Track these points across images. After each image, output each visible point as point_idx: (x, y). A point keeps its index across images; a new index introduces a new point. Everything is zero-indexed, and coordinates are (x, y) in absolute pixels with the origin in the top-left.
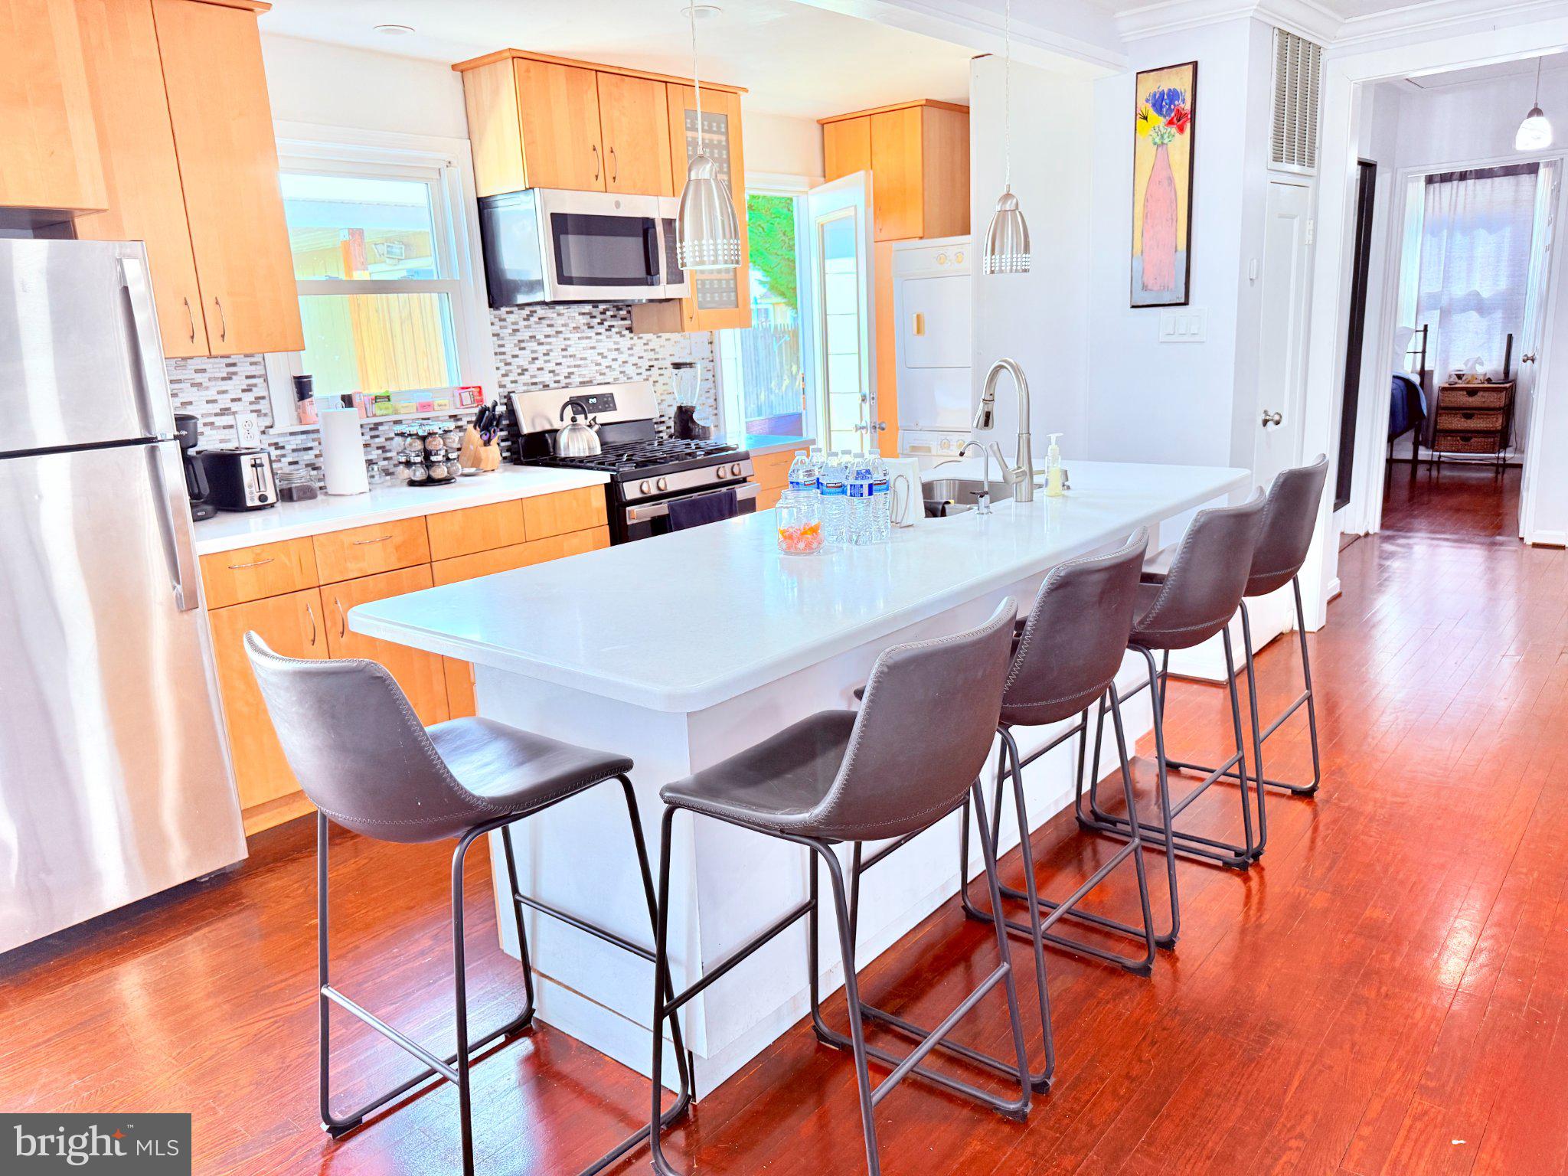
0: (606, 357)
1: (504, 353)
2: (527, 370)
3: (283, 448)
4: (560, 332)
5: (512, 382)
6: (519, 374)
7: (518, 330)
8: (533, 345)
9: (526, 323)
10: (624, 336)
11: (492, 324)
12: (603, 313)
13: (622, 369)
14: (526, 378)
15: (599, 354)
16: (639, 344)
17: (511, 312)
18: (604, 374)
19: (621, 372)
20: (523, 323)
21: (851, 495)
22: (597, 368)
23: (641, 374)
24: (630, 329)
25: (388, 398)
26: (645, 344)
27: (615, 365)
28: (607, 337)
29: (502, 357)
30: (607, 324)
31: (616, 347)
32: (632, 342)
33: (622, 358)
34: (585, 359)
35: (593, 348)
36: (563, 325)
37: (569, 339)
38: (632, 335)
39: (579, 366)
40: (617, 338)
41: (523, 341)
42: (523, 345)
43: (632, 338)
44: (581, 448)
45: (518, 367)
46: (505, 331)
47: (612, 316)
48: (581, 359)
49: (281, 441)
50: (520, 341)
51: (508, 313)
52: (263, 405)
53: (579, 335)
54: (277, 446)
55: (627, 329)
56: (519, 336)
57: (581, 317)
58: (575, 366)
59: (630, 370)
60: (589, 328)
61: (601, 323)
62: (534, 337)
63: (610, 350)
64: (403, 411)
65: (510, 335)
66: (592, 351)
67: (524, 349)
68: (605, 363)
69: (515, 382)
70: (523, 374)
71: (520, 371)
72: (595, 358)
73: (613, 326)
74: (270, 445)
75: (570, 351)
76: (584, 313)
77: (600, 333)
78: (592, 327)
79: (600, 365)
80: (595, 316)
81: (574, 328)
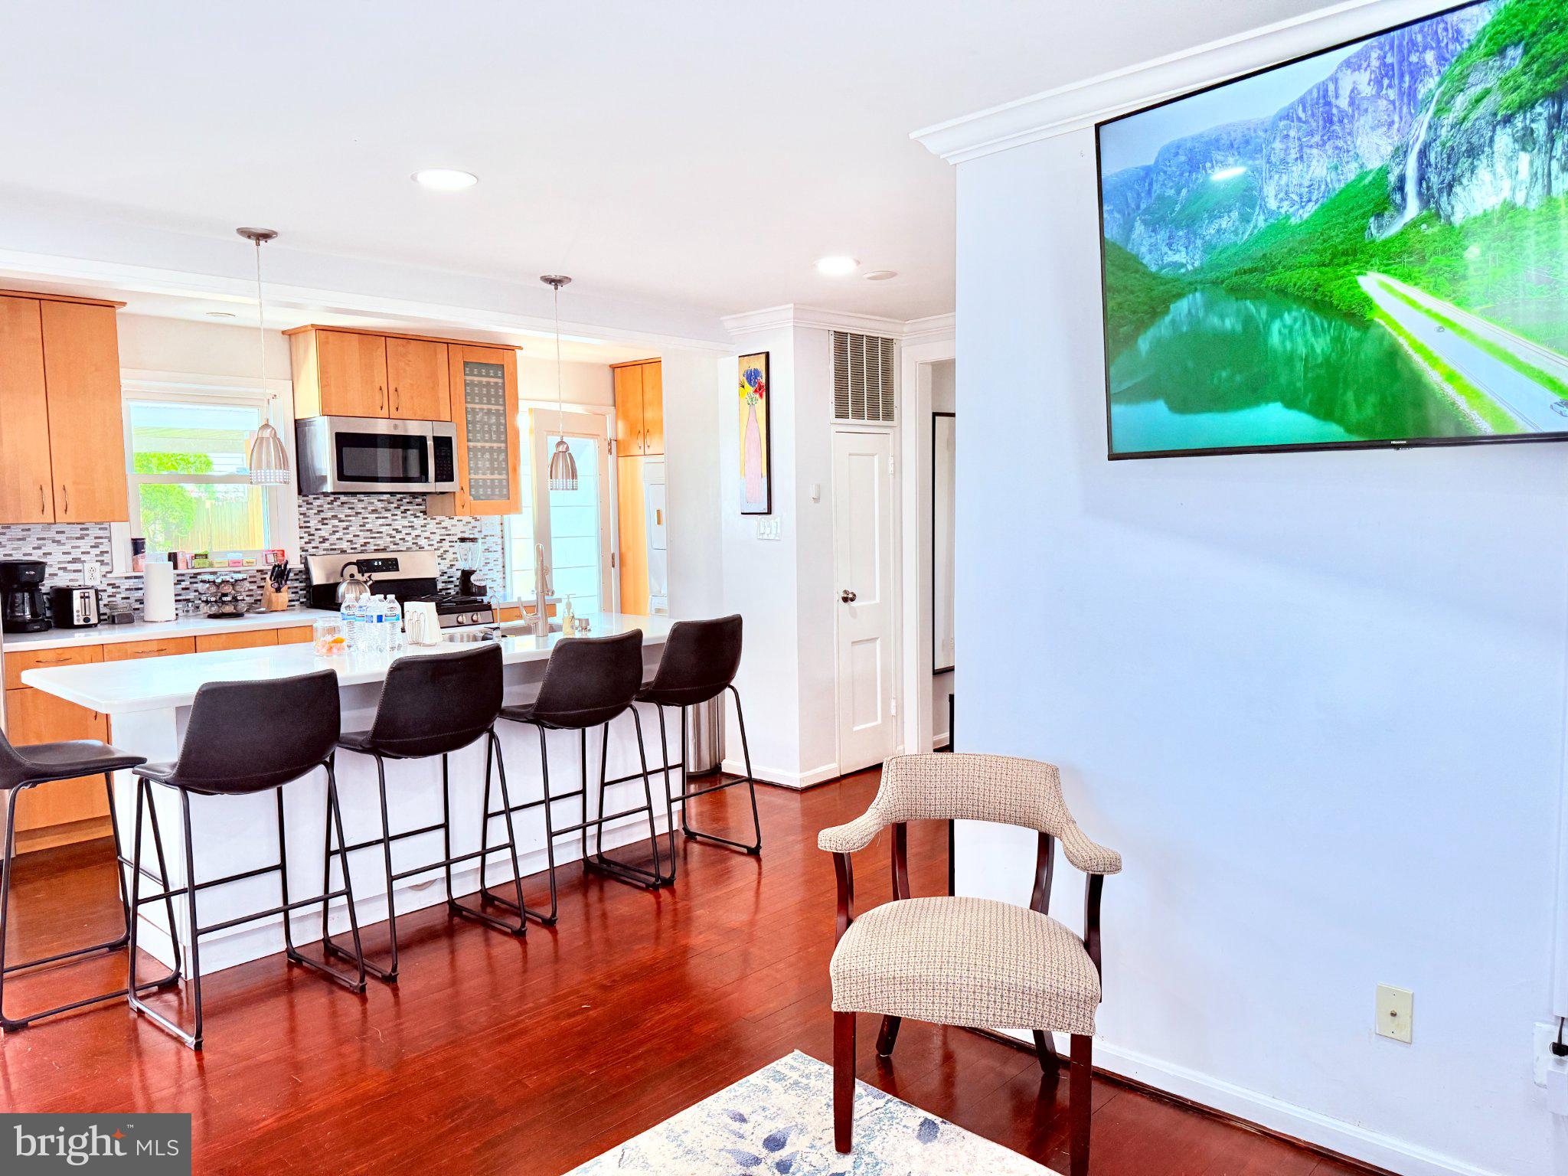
0: (400, 532)
1: (309, 527)
2: (328, 540)
3: (119, 587)
4: (360, 513)
5: (313, 548)
6: (320, 542)
7: (322, 511)
8: (336, 522)
9: (329, 506)
10: (419, 517)
11: (300, 506)
12: (401, 500)
13: (415, 541)
14: (326, 545)
15: (394, 530)
16: (432, 525)
17: (318, 498)
18: (398, 544)
19: (413, 543)
20: (327, 506)
22: (392, 539)
23: (432, 545)
24: (424, 513)
25: (206, 556)
26: (437, 524)
27: (408, 538)
28: (402, 518)
29: (307, 530)
30: (402, 508)
31: (410, 524)
32: (425, 521)
33: (414, 533)
34: (381, 532)
35: (390, 525)
36: (363, 508)
37: (367, 518)
38: (425, 517)
39: (375, 538)
40: (412, 519)
41: (326, 519)
42: (325, 521)
43: (425, 519)
45: (320, 537)
46: (311, 511)
47: (408, 503)
48: (378, 533)
49: (117, 582)
50: (322, 519)
51: (314, 498)
52: (106, 558)
53: (377, 515)
54: (113, 586)
55: (421, 512)
56: (323, 515)
57: (380, 503)
58: (372, 538)
59: (422, 542)
60: (386, 511)
61: (398, 507)
62: (336, 516)
63: (403, 527)
64: (216, 565)
65: (315, 514)
66: (388, 527)
67: (327, 524)
68: (399, 536)
69: (317, 548)
70: (324, 542)
71: (321, 540)
72: (391, 532)
73: (409, 510)
74: (109, 585)
75: (368, 527)
76: (382, 500)
77: (396, 515)
78: (390, 510)
79: (394, 537)
80: (392, 503)
81: (373, 510)
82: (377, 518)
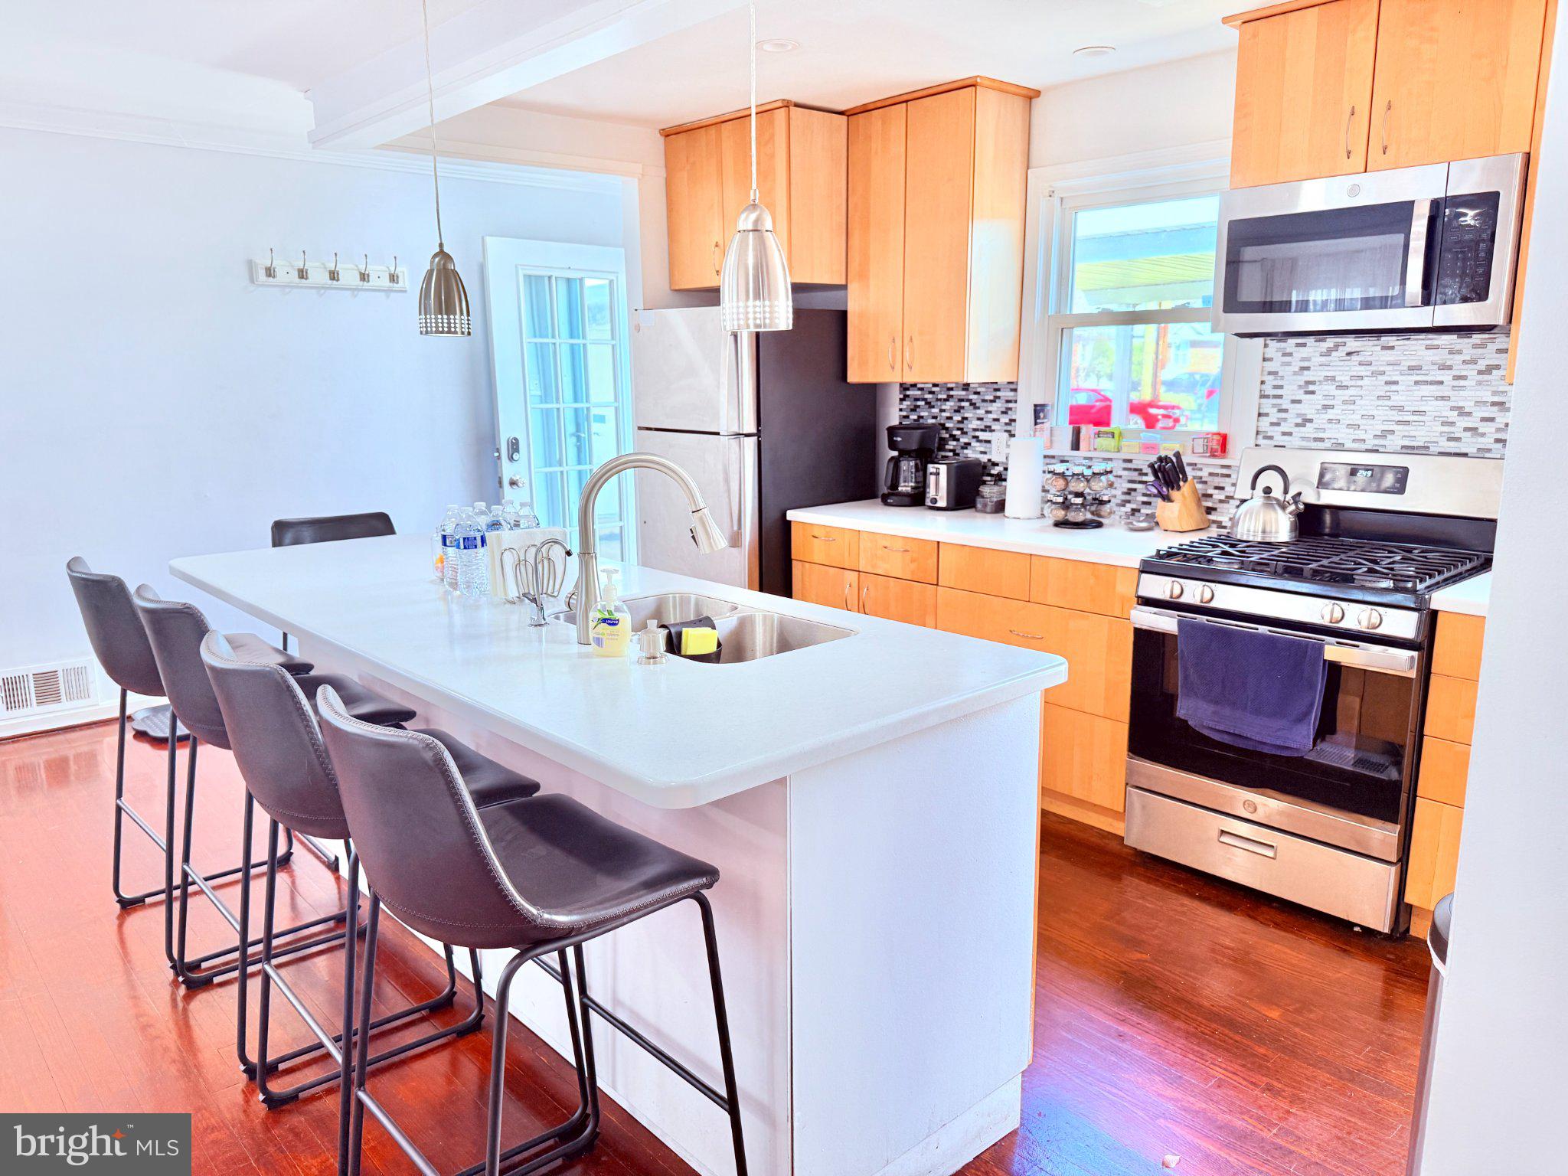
0: (1469, 414)
1: (1280, 397)
2: (1310, 421)
4: (1383, 373)
5: (1284, 434)
6: (1297, 425)
7: (1308, 368)
8: (1331, 388)
9: (1323, 359)
14: (1309, 430)
15: (1453, 409)
17: (1304, 345)
18: (1458, 439)
20: (1318, 359)
21: (465, 548)
29: (1278, 401)
35: (1443, 398)
36: (1389, 364)
37: (1396, 383)
39: (1407, 423)
41: (1313, 383)
42: (1311, 388)
44: (1252, 529)
45: (1298, 415)
46: (1287, 368)
48: (1414, 412)
50: (1308, 383)
51: (1298, 345)
53: (1419, 378)
56: (1308, 376)
57: (1429, 351)
58: (1399, 422)
60: (1442, 368)
62: (1333, 379)
65: (1295, 373)
67: (1313, 393)
68: (1464, 422)
69: (1290, 434)
70: (1304, 426)
71: (1299, 421)
72: (1444, 414)
75: (1396, 399)
76: (1437, 347)
77: (1464, 378)
78: (1450, 368)
79: (1452, 424)
80: (1460, 352)
81: (1411, 368)
82: (1417, 383)
